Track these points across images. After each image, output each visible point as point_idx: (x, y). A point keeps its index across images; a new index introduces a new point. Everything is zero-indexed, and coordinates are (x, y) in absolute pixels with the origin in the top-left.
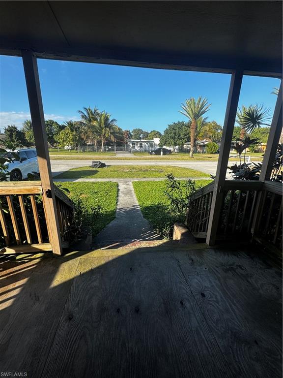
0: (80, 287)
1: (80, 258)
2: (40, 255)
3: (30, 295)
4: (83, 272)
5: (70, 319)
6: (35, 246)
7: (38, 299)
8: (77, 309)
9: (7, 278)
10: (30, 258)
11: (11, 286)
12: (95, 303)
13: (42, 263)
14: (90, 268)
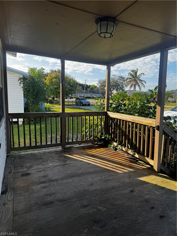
0: (149, 188)
1: (165, 179)
2: (149, 166)
3: (129, 175)
4: (159, 185)
5: (131, 192)
6: (146, 158)
7: (130, 178)
8: (138, 192)
9: (129, 165)
10: (143, 164)
11: (127, 168)
12: (147, 197)
13: (145, 170)
14: (164, 186)
